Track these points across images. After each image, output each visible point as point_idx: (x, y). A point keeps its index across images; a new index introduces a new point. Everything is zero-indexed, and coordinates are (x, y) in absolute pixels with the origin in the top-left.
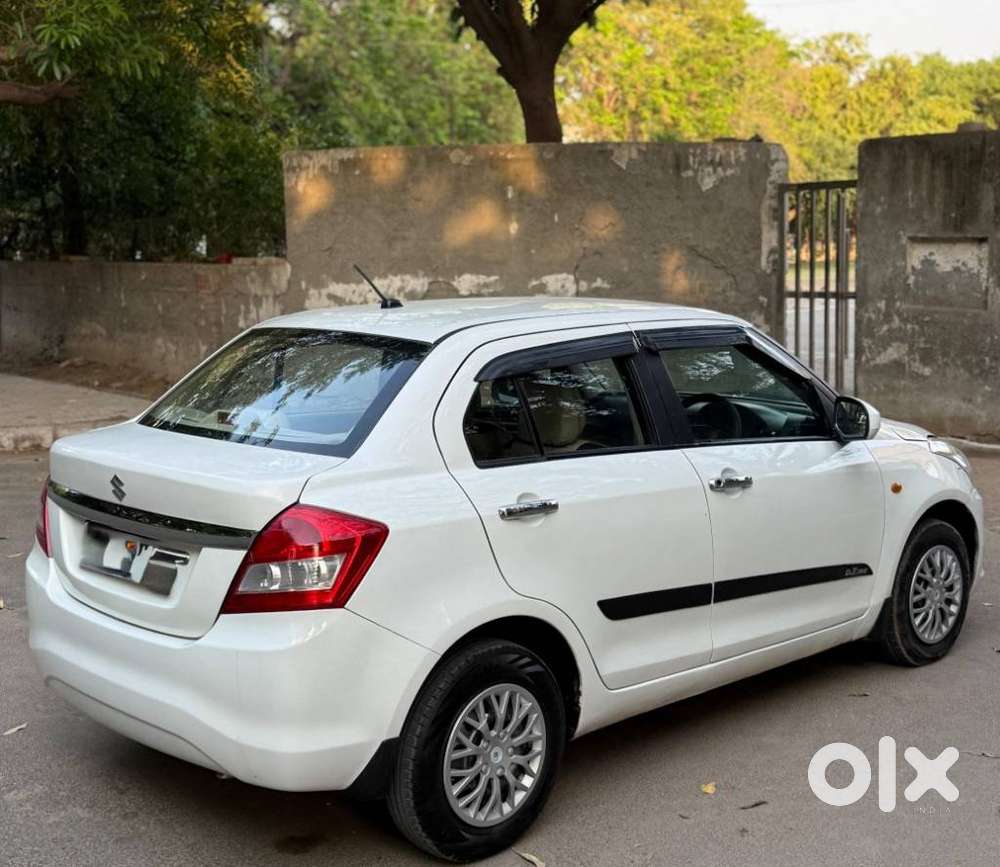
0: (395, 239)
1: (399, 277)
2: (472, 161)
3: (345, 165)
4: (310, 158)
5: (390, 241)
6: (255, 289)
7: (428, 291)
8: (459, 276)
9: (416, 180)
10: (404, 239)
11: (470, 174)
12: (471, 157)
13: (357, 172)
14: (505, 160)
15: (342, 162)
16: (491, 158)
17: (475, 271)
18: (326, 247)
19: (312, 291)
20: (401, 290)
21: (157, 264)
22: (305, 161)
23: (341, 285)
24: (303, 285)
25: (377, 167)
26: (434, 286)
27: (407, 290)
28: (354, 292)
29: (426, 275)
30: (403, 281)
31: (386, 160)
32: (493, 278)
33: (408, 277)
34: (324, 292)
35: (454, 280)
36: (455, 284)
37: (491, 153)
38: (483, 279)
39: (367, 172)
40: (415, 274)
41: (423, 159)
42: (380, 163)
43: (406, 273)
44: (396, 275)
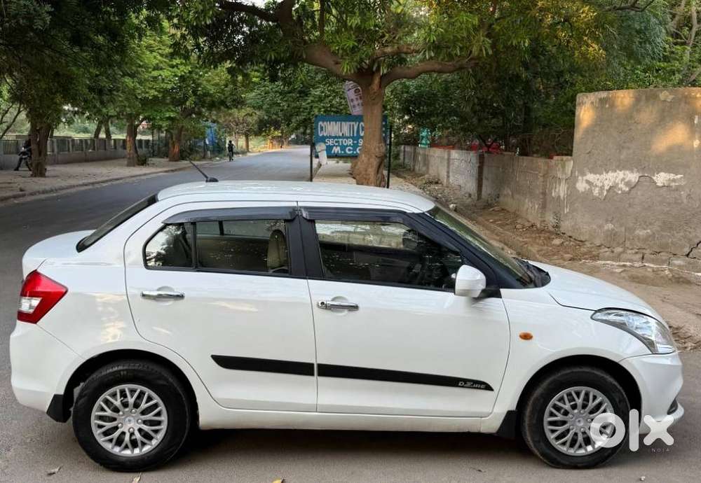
0: (623, 148)
1: (623, 172)
2: (673, 98)
3: (602, 101)
4: (587, 97)
5: (621, 148)
6: (559, 175)
7: (638, 181)
8: (657, 174)
9: (638, 111)
10: (629, 148)
11: (671, 108)
12: (673, 96)
13: (607, 106)
14: (696, 98)
15: (600, 99)
16: (686, 97)
17: (668, 171)
18: (588, 151)
19: (580, 178)
20: (623, 180)
21: (530, 158)
22: (585, 99)
23: (592, 175)
24: (577, 173)
25: (618, 102)
26: (642, 179)
27: (626, 180)
28: (598, 179)
29: (638, 171)
30: (624, 174)
31: (622, 98)
32: (679, 176)
33: (627, 172)
34: (585, 178)
35: (654, 176)
36: (654, 178)
37: (686, 94)
38: (672, 176)
39: (612, 106)
40: (632, 171)
41: (644, 98)
42: (620, 99)
43: (627, 169)
44: (621, 171)
